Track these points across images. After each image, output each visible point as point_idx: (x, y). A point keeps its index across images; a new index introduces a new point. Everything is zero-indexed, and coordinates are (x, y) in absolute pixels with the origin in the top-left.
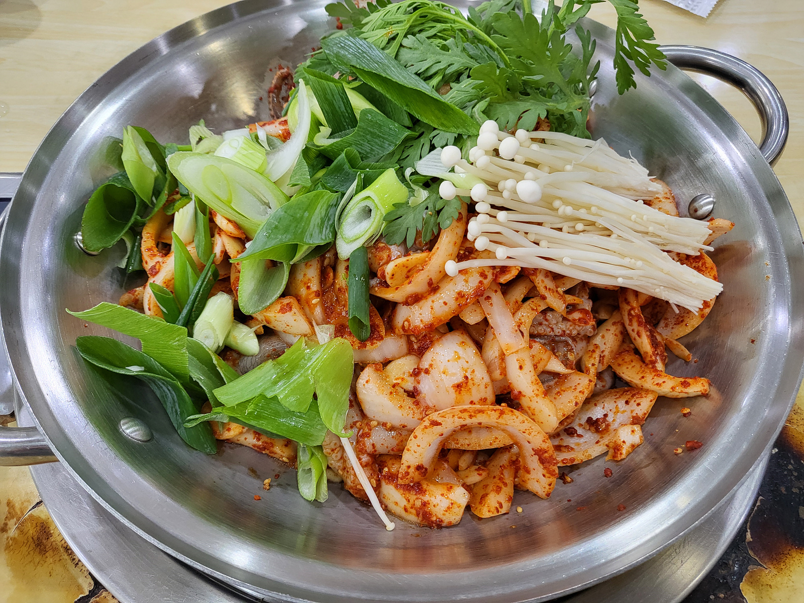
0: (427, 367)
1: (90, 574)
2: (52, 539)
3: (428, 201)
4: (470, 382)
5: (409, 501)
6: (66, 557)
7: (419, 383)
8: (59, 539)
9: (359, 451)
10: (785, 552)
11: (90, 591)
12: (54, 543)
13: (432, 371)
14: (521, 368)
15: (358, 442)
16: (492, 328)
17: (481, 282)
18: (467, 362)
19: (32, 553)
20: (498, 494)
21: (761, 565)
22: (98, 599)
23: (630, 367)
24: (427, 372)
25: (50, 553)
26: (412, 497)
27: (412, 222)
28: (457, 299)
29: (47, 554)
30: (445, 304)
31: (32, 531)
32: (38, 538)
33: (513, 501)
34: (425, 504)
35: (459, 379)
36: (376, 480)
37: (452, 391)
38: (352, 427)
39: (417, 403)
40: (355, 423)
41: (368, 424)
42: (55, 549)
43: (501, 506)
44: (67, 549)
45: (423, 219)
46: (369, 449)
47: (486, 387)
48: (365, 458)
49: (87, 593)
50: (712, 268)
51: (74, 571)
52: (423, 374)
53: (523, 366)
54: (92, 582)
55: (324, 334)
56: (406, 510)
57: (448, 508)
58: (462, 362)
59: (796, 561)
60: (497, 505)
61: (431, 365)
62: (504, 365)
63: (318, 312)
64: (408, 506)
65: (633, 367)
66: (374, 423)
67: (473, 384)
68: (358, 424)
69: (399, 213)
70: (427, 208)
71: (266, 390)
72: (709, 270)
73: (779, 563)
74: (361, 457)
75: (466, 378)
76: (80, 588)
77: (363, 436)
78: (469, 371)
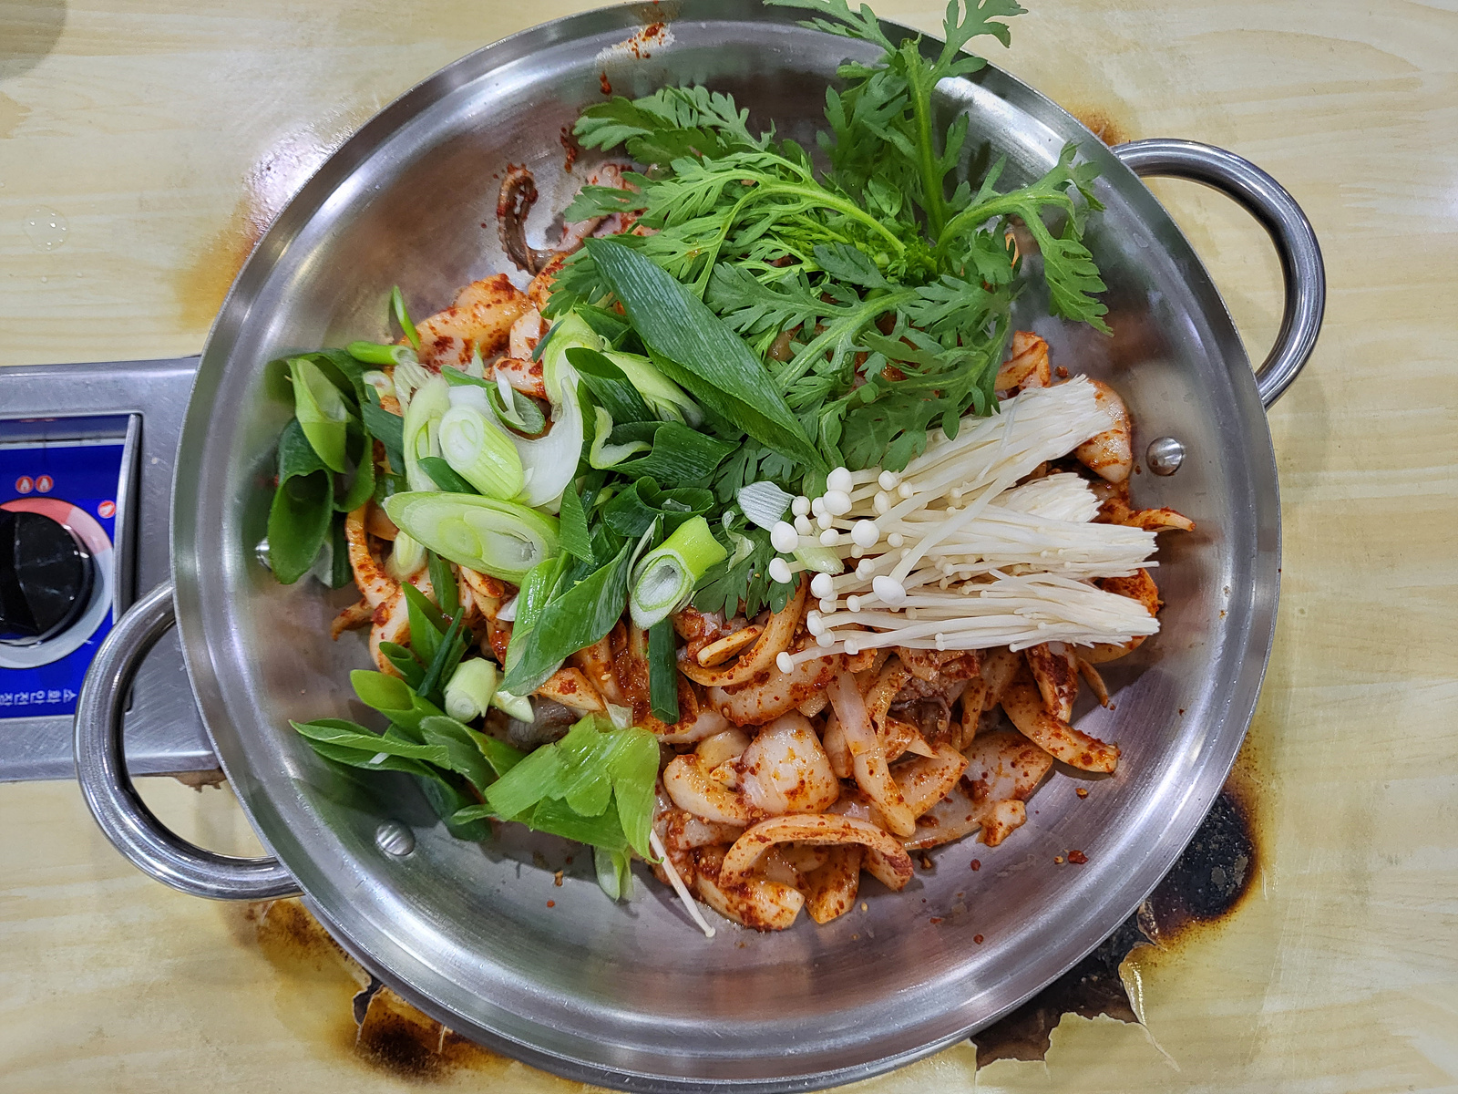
0: (754, 765)
1: (363, 968)
2: (310, 928)
3: (755, 554)
4: (807, 785)
5: (732, 902)
6: (331, 948)
7: (743, 782)
8: (318, 928)
9: (670, 849)
10: (1183, 925)
11: (369, 987)
12: (314, 933)
13: (761, 773)
14: (871, 772)
15: (668, 837)
16: (837, 719)
17: (823, 670)
18: (805, 762)
19: (291, 943)
20: (839, 891)
21: (1149, 941)
22: (379, 996)
23: (1024, 710)
24: (753, 772)
25: (312, 944)
26: (736, 898)
27: (733, 589)
28: (791, 694)
29: (309, 945)
30: (777, 698)
31: (285, 917)
32: (294, 926)
33: (857, 895)
34: (750, 908)
35: (793, 784)
36: (692, 877)
37: (785, 798)
38: (660, 819)
39: (740, 801)
40: (664, 815)
41: (680, 816)
42: (317, 939)
43: (842, 906)
44: (331, 940)
45: (748, 583)
46: (681, 843)
47: (827, 787)
48: (677, 856)
49: (366, 990)
50: (1151, 593)
51: (346, 965)
52: (748, 773)
53: (874, 770)
54: (369, 977)
55: (619, 717)
56: (728, 909)
57: (779, 914)
58: (798, 762)
59: (1194, 936)
60: (838, 907)
61: (758, 765)
62: (851, 762)
63: (610, 688)
64: (731, 906)
65: (1028, 711)
66: (687, 816)
67: (811, 788)
68: (668, 816)
69: (715, 576)
70: (753, 566)
71: (552, 790)
72: (1148, 592)
73: (1172, 938)
74: (673, 854)
75: (803, 782)
76: (356, 985)
77: (674, 831)
78: (806, 774)
